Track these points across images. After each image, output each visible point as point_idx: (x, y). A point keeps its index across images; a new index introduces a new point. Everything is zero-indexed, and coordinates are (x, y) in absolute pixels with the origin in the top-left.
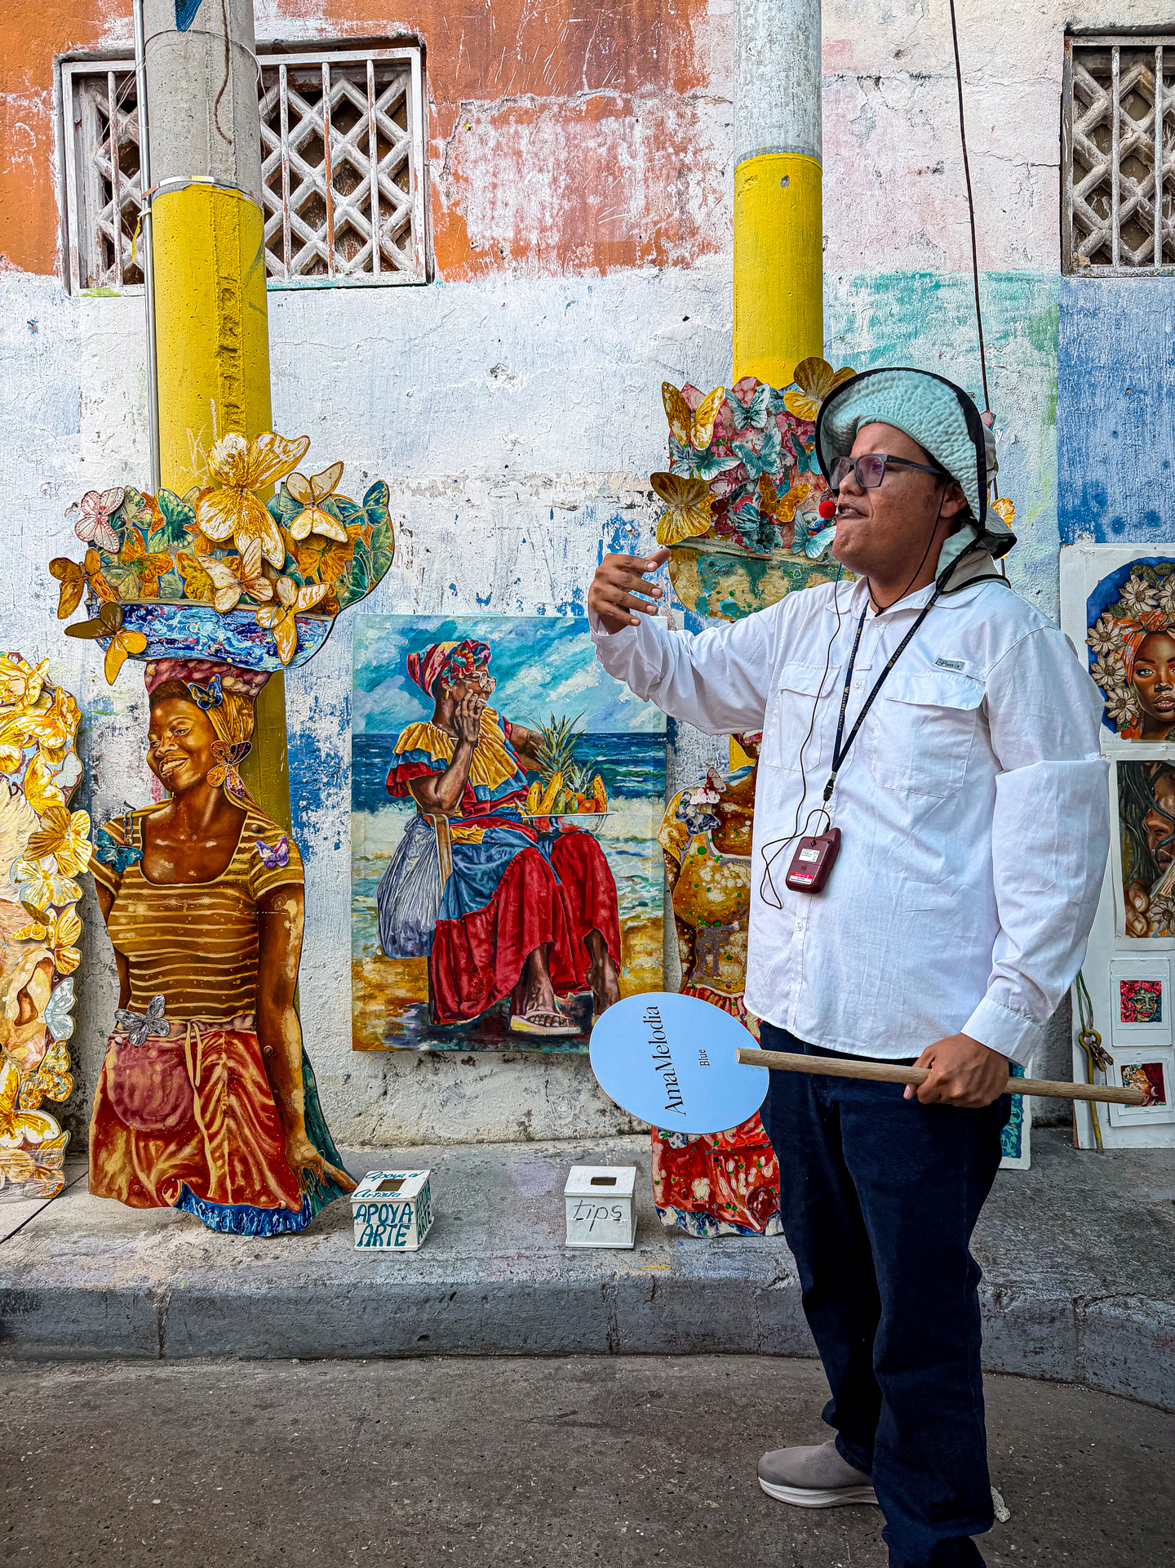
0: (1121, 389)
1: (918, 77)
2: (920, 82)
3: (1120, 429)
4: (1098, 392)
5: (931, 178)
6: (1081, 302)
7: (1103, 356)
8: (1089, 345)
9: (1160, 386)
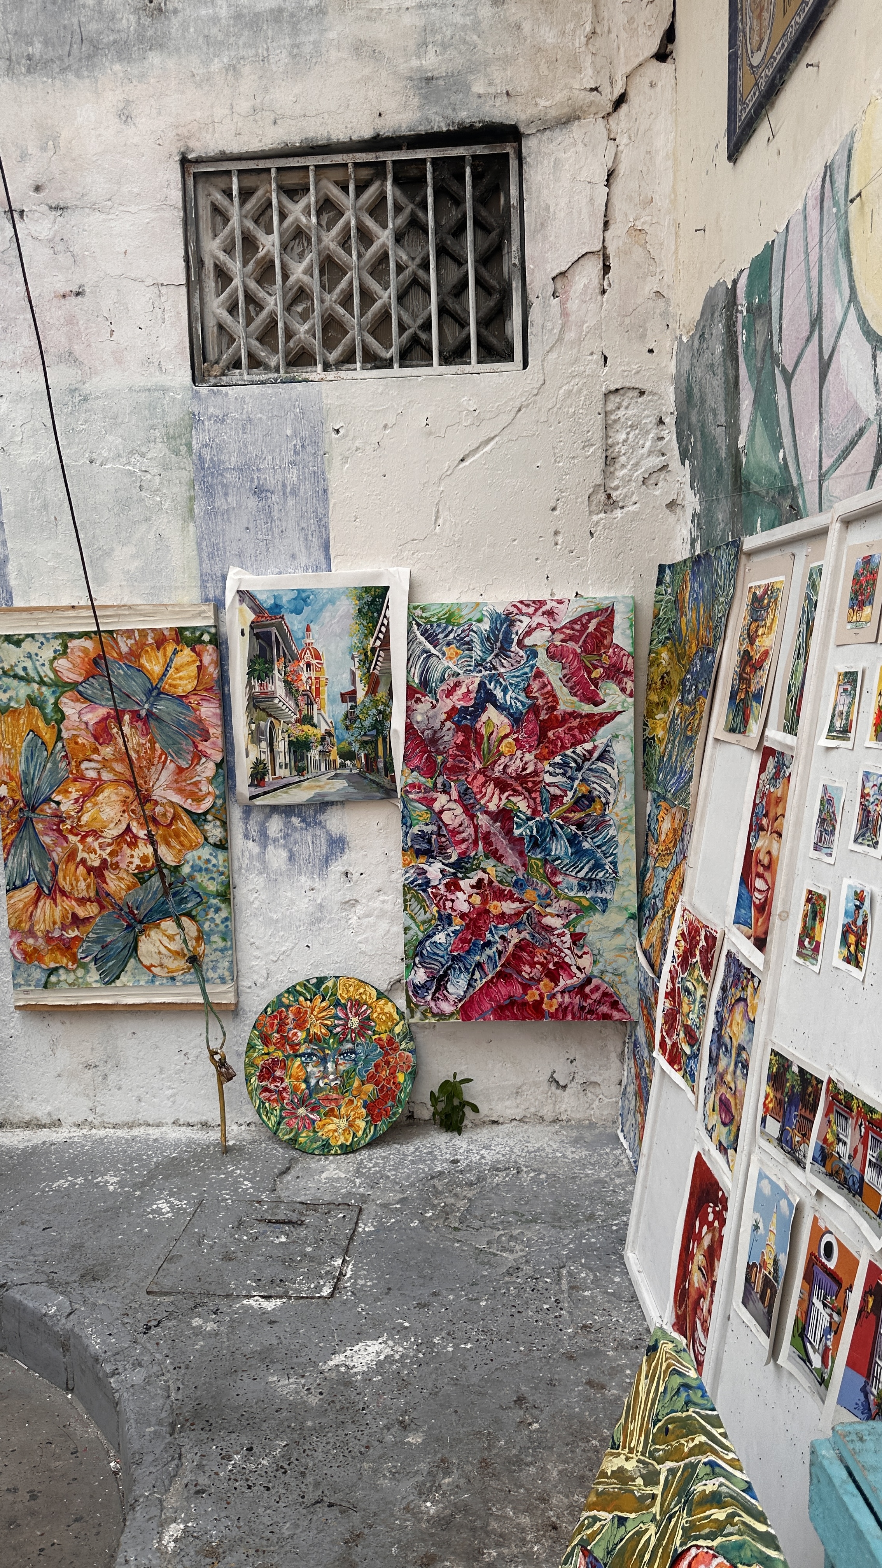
0: (251, 489)
1: (57, 208)
2: (60, 212)
3: (251, 526)
4: (230, 491)
5: (74, 300)
6: (211, 410)
7: (233, 459)
8: (220, 450)
9: (284, 486)
